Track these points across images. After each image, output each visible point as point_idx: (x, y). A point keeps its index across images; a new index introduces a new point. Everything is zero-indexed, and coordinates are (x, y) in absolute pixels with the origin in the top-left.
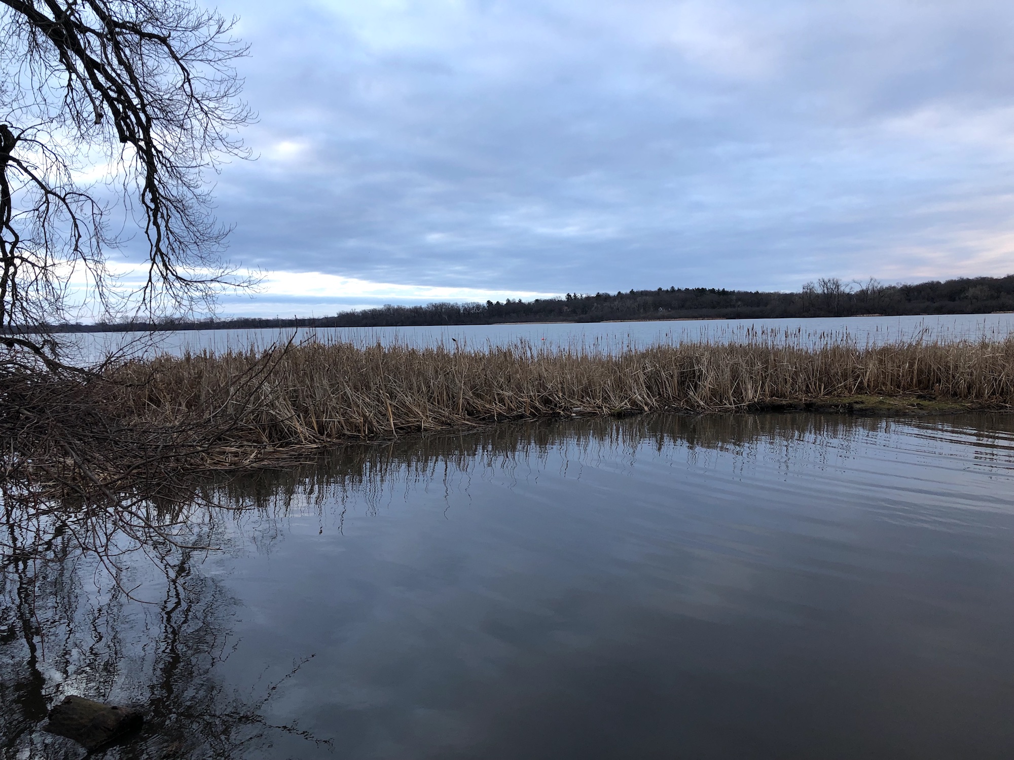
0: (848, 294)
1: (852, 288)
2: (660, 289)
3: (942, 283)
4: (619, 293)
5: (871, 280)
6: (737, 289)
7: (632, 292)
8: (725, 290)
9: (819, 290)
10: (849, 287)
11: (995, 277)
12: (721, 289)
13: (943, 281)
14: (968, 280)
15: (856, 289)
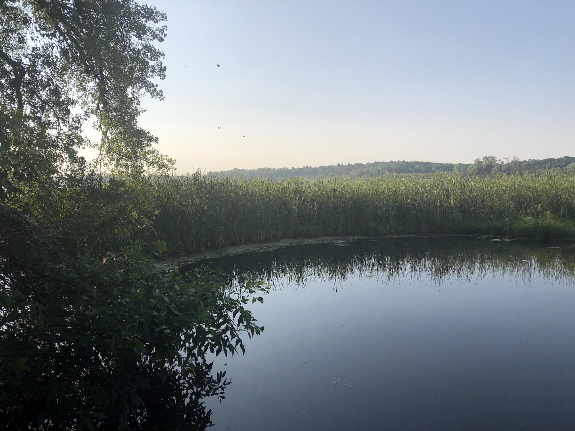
0: (500, 166)
1: (503, 162)
3: (555, 159)
5: (514, 157)
12: (427, 162)
14: (571, 157)
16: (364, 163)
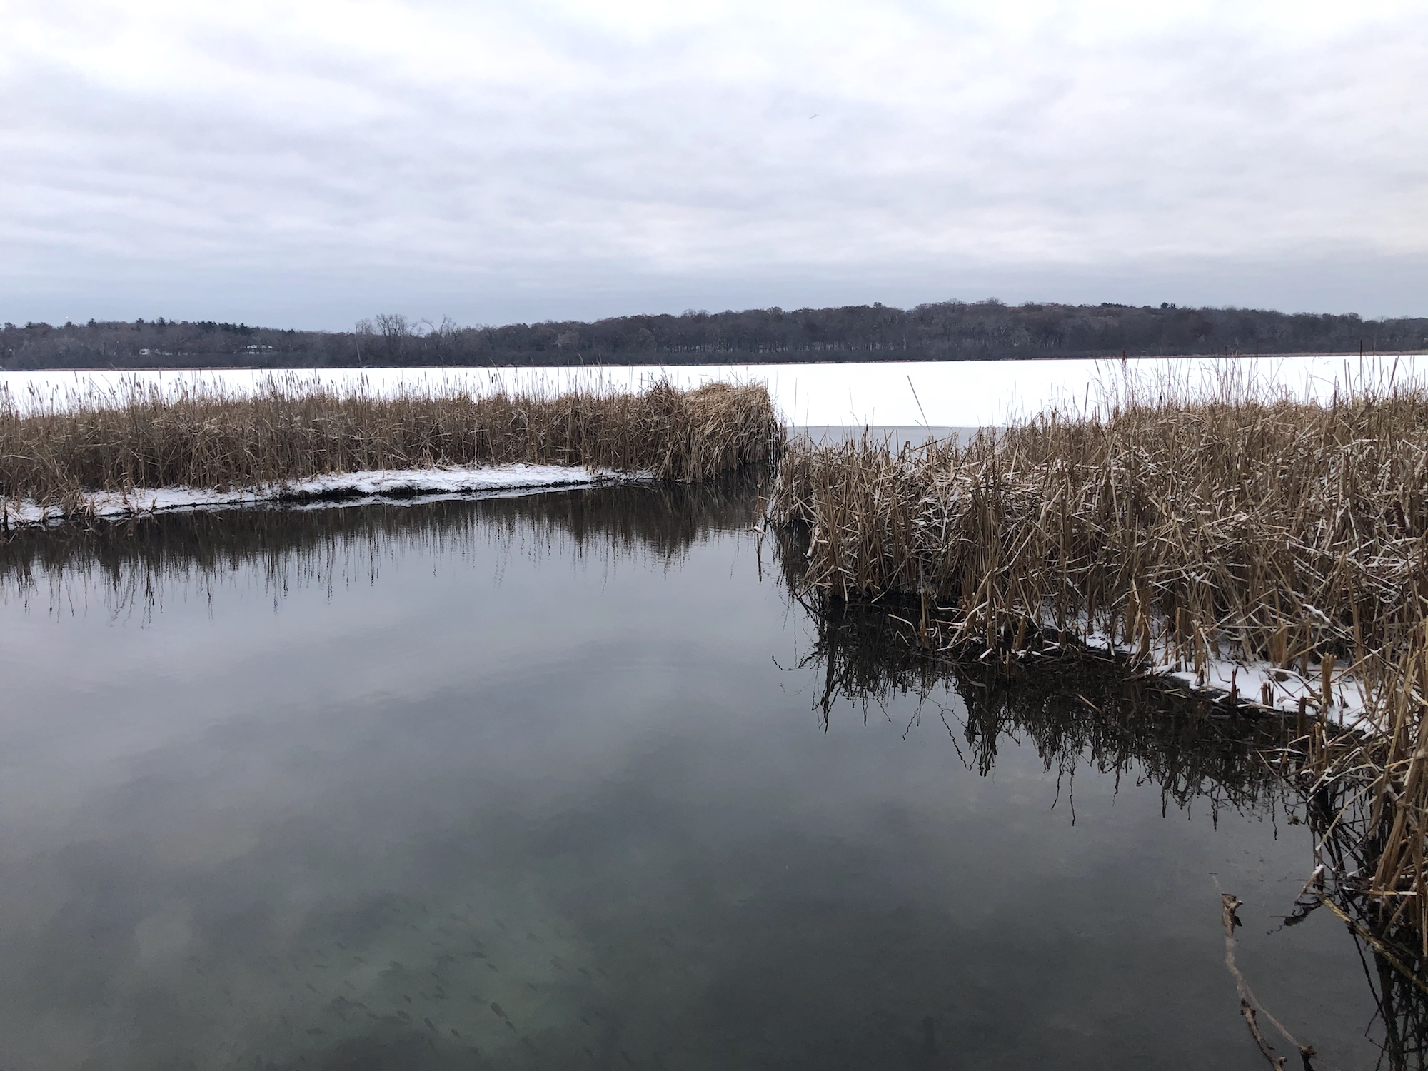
0: (417, 337)
1: (420, 329)
2: (140, 321)
3: (529, 327)
4: (69, 324)
5: (445, 320)
6: (262, 326)
7: (92, 323)
8: (245, 326)
9: (378, 331)
10: (417, 327)
11: (586, 323)
12: (238, 324)
13: (529, 324)
14: (557, 323)
15: (426, 331)
16: (57, 323)
